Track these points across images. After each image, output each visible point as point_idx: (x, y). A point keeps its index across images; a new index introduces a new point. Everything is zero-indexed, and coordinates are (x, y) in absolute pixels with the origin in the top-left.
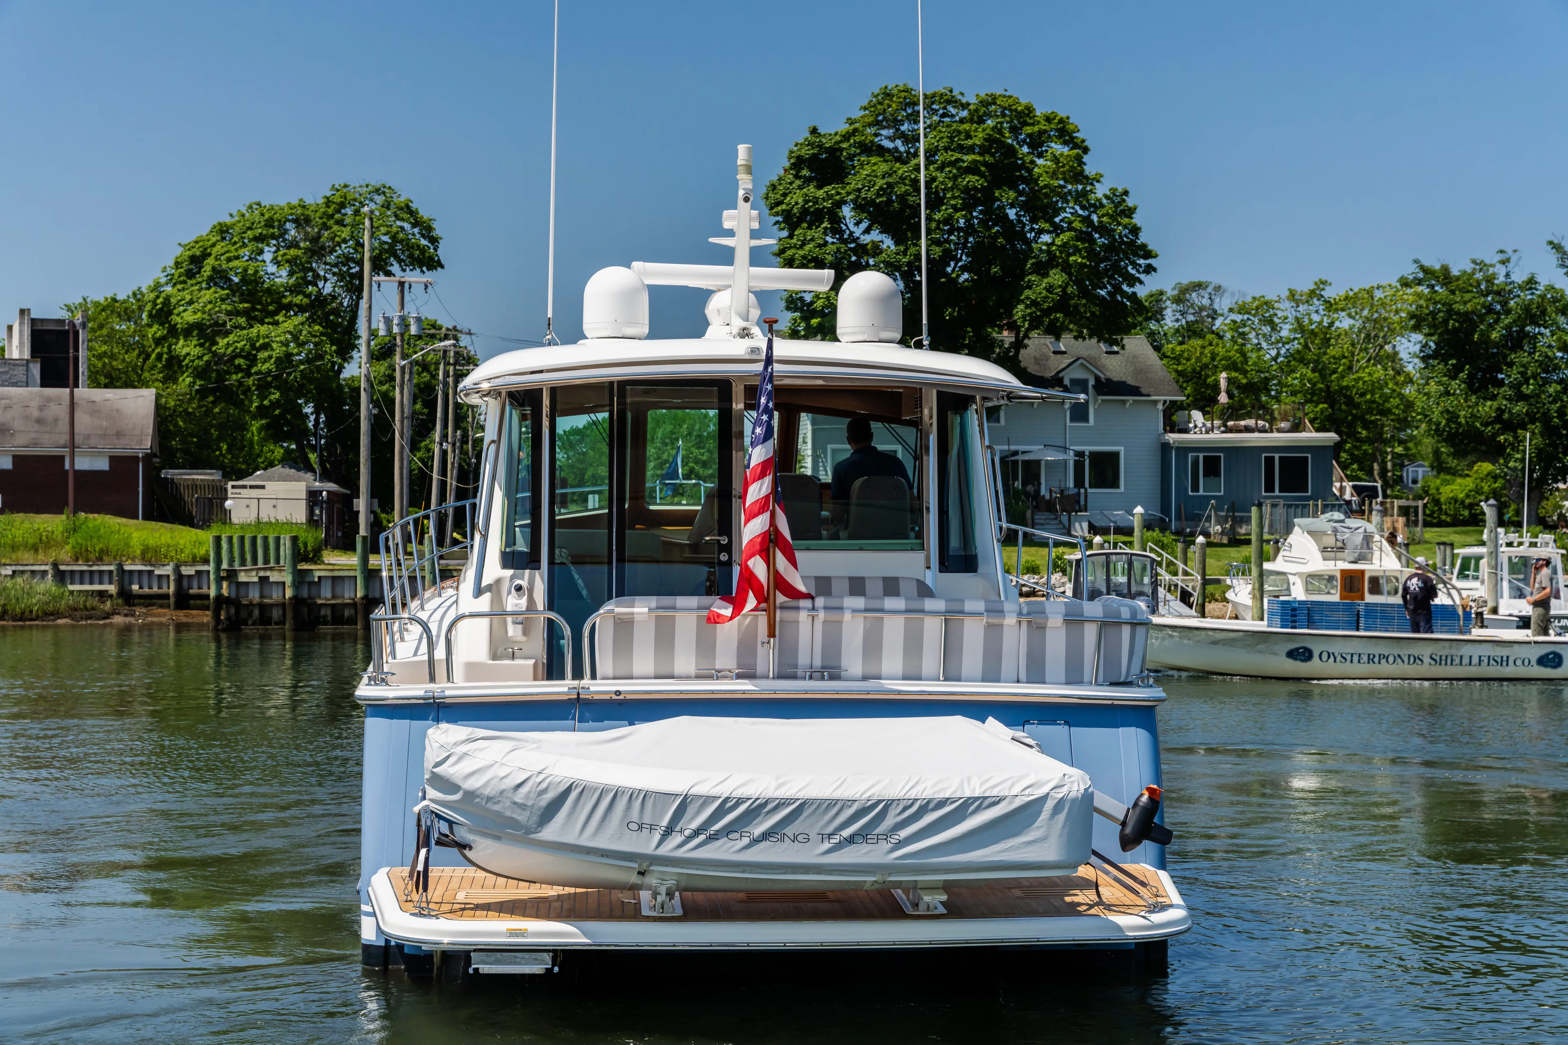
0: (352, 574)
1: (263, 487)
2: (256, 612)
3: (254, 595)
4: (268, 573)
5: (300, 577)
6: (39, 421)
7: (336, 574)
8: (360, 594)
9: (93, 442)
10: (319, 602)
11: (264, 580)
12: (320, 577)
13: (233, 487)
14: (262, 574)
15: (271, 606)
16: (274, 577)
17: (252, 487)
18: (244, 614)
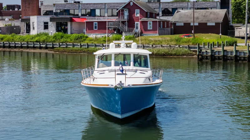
0: (221, 51)
1: (241, 29)
2: (205, 57)
3: (205, 54)
4: (207, 50)
5: (212, 51)
6: (204, 16)
7: (219, 51)
8: (222, 54)
9: (212, 20)
10: (216, 56)
11: (206, 51)
12: (216, 51)
13: (236, 29)
14: (206, 50)
15: (208, 56)
16: (208, 51)
17: (239, 29)
18: (203, 57)
